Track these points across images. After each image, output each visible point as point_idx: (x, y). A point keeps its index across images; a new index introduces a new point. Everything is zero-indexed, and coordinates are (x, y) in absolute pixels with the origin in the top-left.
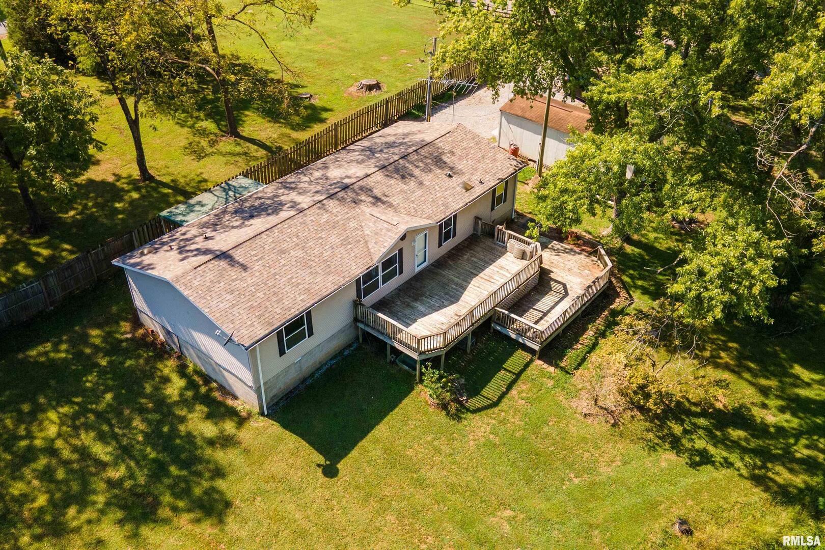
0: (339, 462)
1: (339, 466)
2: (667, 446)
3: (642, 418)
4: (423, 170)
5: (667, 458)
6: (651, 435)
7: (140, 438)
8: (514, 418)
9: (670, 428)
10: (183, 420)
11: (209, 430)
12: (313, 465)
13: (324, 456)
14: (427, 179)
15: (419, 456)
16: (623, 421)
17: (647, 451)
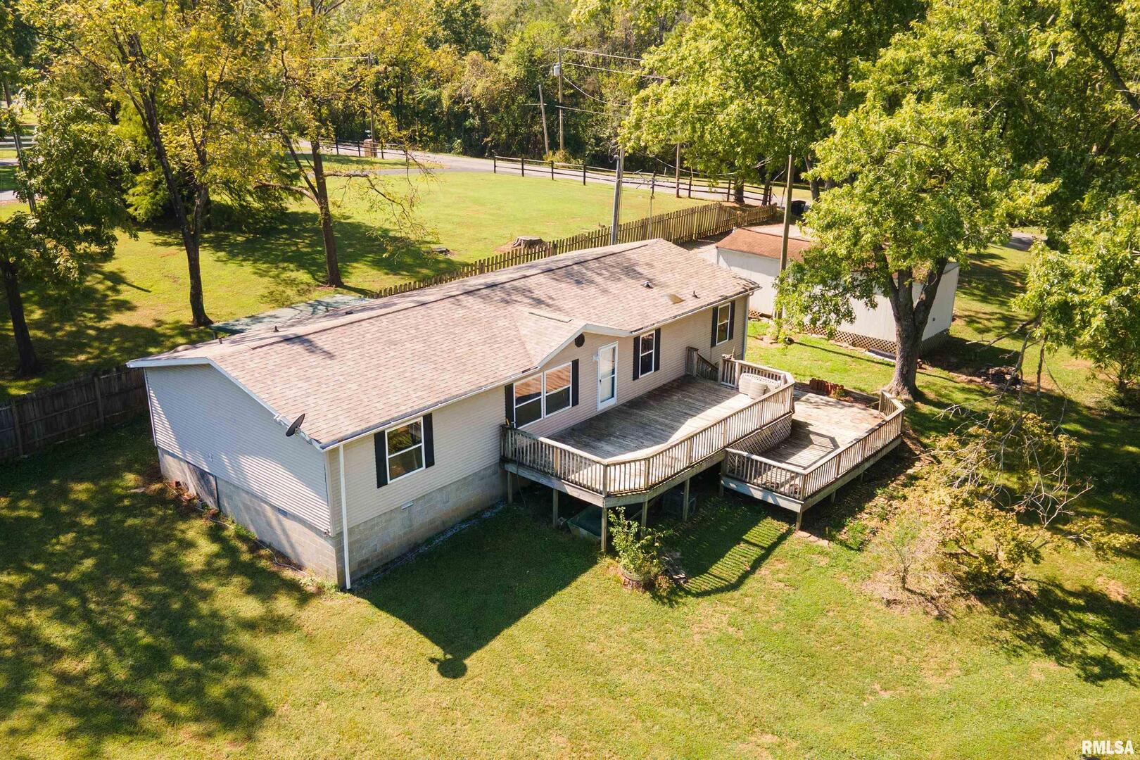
0: (469, 656)
1: (467, 662)
2: (1038, 650)
3: (985, 609)
4: (607, 279)
5: (1041, 667)
6: (1005, 634)
7: (131, 617)
8: (766, 605)
9: (1038, 626)
10: (206, 595)
11: (250, 608)
12: (423, 660)
13: (443, 648)
14: (614, 287)
15: (607, 652)
16: (953, 613)
17: (1004, 656)
